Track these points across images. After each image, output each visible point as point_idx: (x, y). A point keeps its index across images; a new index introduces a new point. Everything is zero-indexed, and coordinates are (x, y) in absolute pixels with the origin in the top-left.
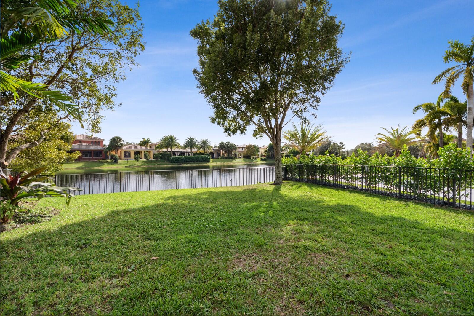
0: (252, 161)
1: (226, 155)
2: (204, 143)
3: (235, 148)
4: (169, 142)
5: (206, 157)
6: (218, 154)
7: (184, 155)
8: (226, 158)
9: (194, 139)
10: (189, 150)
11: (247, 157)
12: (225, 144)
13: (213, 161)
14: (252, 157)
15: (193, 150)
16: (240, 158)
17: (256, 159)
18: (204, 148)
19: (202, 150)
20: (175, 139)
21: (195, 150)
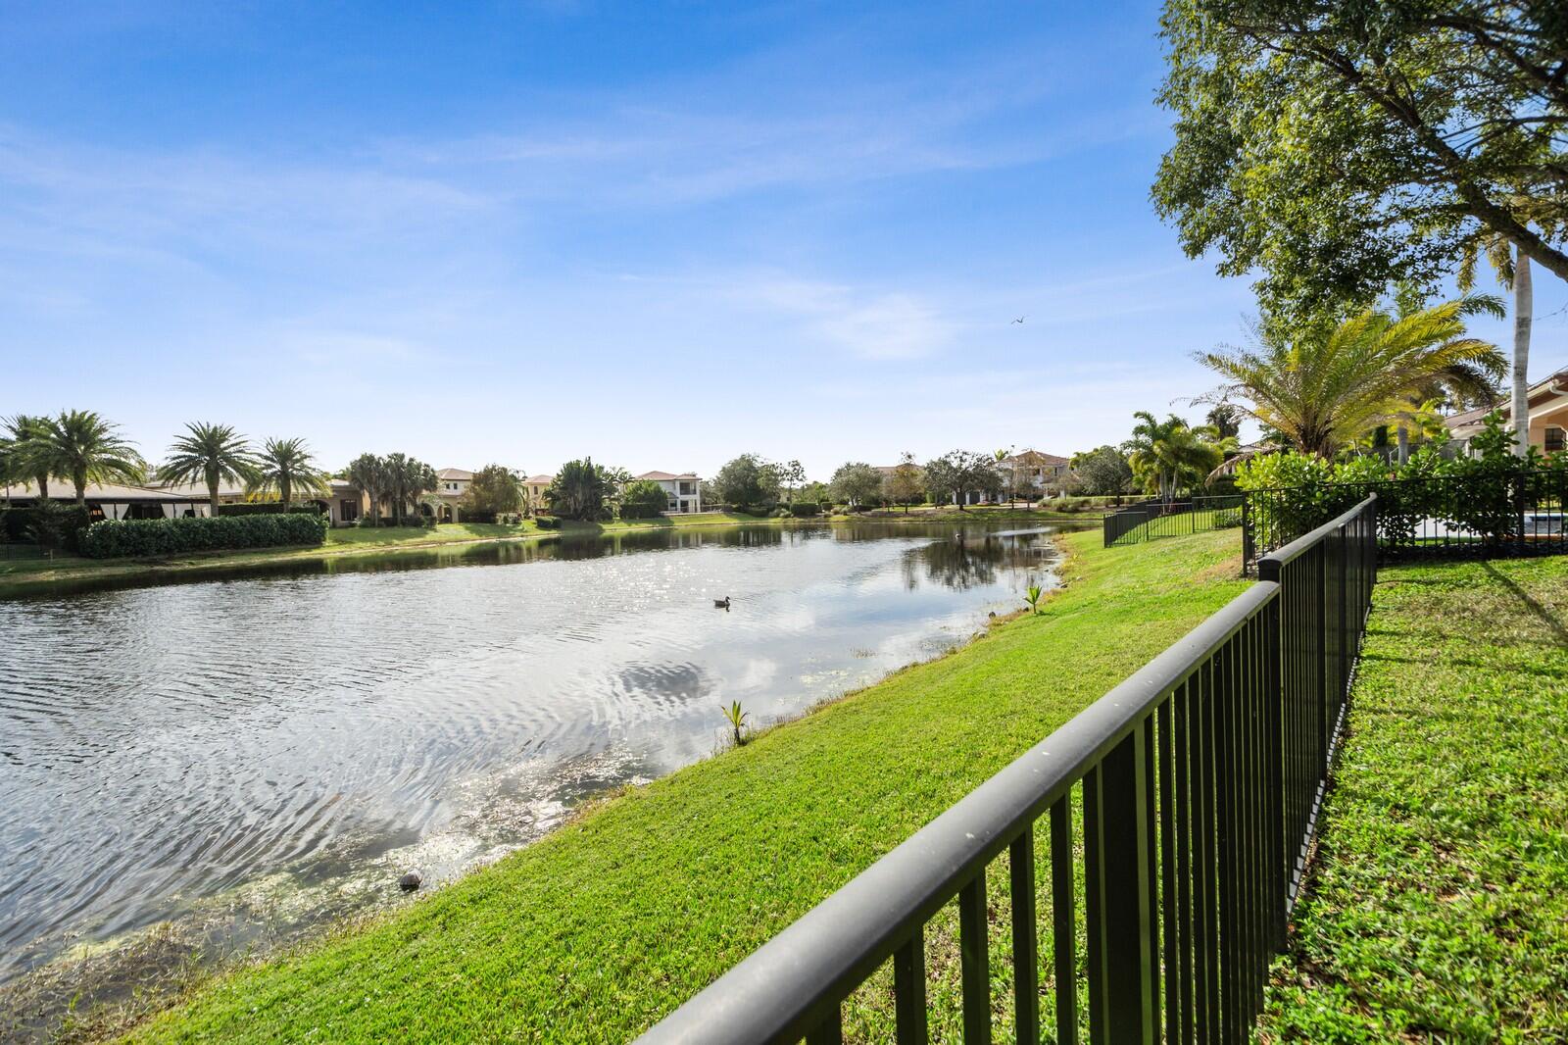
0: (504, 531)
1: (385, 512)
2: (284, 454)
3: (431, 482)
4: (68, 442)
5: (304, 523)
6: (350, 510)
7: (161, 514)
8: (389, 523)
9: (224, 437)
10: (202, 489)
11: (478, 515)
12: (387, 465)
13: (341, 541)
14: (500, 516)
15: (224, 488)
16: (447, 520)
17: (516, 522)
18: (284, 478)
19: (273, 491)
20: (102, 430)
21: (231, 488)
